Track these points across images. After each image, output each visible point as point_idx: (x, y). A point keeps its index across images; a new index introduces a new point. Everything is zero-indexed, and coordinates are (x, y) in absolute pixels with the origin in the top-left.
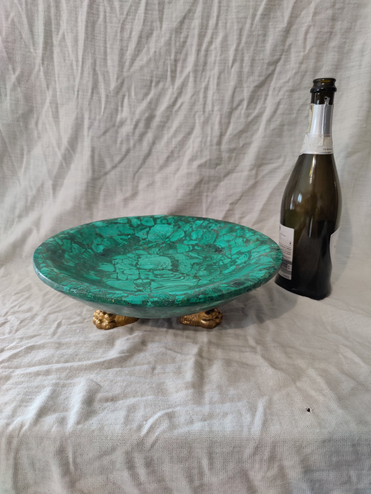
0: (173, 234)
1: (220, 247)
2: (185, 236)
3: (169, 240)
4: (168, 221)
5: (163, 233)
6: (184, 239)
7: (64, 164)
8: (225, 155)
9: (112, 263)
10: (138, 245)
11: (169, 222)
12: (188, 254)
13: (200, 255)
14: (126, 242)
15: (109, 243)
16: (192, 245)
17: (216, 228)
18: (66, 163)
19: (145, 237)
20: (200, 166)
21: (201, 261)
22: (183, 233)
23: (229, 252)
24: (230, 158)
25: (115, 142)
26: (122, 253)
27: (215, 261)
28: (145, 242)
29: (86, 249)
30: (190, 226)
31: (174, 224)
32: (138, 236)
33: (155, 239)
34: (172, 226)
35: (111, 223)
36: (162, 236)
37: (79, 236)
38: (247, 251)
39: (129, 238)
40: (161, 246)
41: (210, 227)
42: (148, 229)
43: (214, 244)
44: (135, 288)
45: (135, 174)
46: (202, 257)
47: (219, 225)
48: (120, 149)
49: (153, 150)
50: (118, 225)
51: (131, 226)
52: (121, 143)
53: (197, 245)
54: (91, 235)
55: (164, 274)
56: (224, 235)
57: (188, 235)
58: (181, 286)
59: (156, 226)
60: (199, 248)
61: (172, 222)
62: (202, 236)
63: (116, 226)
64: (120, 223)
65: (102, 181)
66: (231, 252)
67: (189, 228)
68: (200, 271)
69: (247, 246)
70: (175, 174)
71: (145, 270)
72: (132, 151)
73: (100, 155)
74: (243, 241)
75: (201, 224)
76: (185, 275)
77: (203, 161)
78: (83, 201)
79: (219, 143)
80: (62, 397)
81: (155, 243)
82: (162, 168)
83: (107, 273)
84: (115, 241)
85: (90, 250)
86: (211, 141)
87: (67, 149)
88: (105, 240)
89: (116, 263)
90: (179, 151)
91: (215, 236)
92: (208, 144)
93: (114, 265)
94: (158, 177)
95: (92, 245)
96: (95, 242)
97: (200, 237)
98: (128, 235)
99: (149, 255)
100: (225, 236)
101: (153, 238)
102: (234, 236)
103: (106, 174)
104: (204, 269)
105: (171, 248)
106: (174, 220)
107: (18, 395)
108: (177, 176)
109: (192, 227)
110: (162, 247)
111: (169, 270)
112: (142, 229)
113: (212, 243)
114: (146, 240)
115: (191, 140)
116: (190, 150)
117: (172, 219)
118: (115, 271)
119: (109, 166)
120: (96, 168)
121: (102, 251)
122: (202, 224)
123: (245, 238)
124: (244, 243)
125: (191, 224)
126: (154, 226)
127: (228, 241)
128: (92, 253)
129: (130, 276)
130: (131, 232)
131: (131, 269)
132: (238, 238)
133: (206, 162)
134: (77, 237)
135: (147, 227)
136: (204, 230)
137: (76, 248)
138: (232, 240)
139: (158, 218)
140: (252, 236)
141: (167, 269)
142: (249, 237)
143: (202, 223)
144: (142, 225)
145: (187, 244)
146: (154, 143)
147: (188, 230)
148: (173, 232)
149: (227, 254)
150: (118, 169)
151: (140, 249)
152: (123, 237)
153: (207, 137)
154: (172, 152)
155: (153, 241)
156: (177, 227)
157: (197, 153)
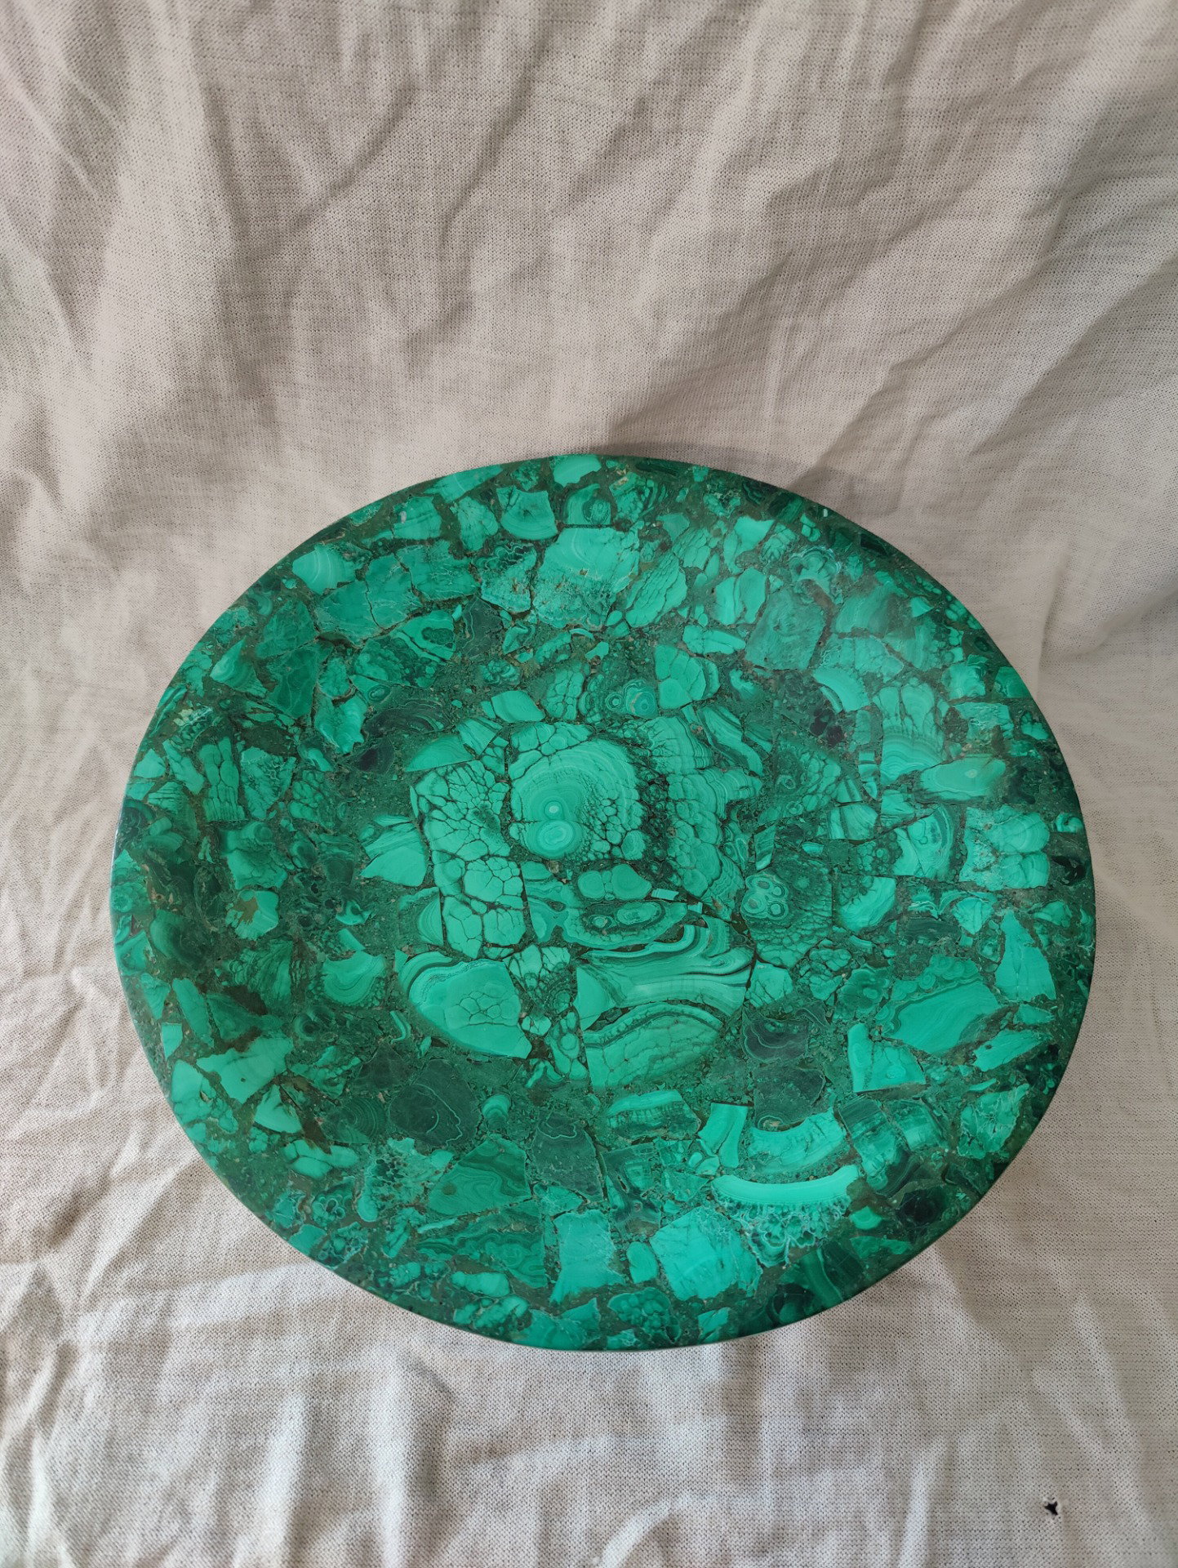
0: (639, 584)
1: (837, 709)
2: (691, 600)
3: (624, 619)
4: (614, 509)
5: (599, 578)
6: (684, 613)
7: (82, 177)
8: (920, 135)
9: (408, 812)
10: (497, 659)
11: (622, 515)
12: (703, 720)
13: (754, 738)
14: (450, 646)
15: (382, 675)
16: (718, 657)
17: (823, 583)
18: (90, 170)
19: (520, 603)
20: (781, 202)
21: (758, 783)
22: (682, 577)
23: (870, 756)
24: (941, 149)
25: (330, 46)
26: (441, 726)
27: (811, 803)
28: (526, 631)
29: (299, 759)
30: (713, 544)
31: (640, 525)
32: (494, 601)
33: (565, 609)
34: (632, 538)
35: (375, 552)
36: (595, 594)
37: (257, 689)
38: (946, 796)
39: (456, 623)
40: (590, 656)
41: (799, 569)
42: (531, 558)
43: (813, 681)
44: (520, 1021)
45: (447, 220)
46: (761, 752)
47: (839, 565)
48: (362, 86)
49: (540, 89)
50: (403, 553)
51: (459, 549)
52: (364, 54)
53: (737, 660)
54: (301, 654)
55: (619, 903)
56: (856, 633)
57: (700, 595)
58: (686, 1002)
59: (566, 535)
60: (748, 686)
61: (636, 515)
62: (760, 614)
63: (396, 568)
64: (411, 542)
65: (287, 258)
66: (879, 762)
67: (706, 552)
68: (757, 879)
69: (949, 761)
70: (649, 228)
71: (545, 861)
72: (424, 97)
73: (258, 132)
74: (935, 710)
75: (761, 543)
76: (698, 908)
77: (800, 170)
78: (220, 368)
79: (902, 71)
80: (343, 1443)
81: (567, 639)
82: (582, 188)
83: (405, 901)
84: (401, 651)
85: (313, 755)
86: (863, 56)
87: (73, 97)
88: (364, 658)
89: (425, 808)
90: (680, 100)
91: (818, 628)
92: (843, 75)
93: (421, 821)
94: (564, 238)
95: (317, 718)
96: (327, 691)
97: (751, 618)
98: (450, 604)
99: (548, 729)
100: (861, 643)
101: (556, 604)
102: (899, 656)
103: (302, 221)
104: (766, 861)
105: (634, 673)
106: (641, 505)
107: (213, 1433)
108: (657, 241)
109: (717, 550)
110: (596, 664)
111: (634, 865)
112: (507, 563)
113: (803, 665)
114: (530, 619)
115: (751, 42)
116: (740, 100)
117: (634, 495)
118: (429, 881)
119: (312, 181)
120: (251, 199)
121: (360, 739)
122: (768, 544)
123: (945, 696)
124: (939, 728)
125: (718, 534)
126: (555, 538)
127: (872, 682)
128: (324, 766)
129: (493, 912)
130: (463, 583)
131: (489, 855)
132: (914, 681)
133: (817, 175)
134: (249, 696)
135: (527, 549)
136: (771, 578)
137: (258, 773)
138: (889, 684)
139: (572, 489)
140: (978, 699)
141: (629, 856)
142: (965, 699)
143: (766, 538)
144: (504, 535)
145: (699, 652)
146: (542, 49)
147: (701, 567)
148: (640, 572)
149: (862, 768)
150: (362, 194)
151: (507, 686)
152: (434, 620)
153: (841, 31)
154: (642, 108)
155: (556, 626)
156: (657, 542)
157: (775, 124)
